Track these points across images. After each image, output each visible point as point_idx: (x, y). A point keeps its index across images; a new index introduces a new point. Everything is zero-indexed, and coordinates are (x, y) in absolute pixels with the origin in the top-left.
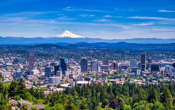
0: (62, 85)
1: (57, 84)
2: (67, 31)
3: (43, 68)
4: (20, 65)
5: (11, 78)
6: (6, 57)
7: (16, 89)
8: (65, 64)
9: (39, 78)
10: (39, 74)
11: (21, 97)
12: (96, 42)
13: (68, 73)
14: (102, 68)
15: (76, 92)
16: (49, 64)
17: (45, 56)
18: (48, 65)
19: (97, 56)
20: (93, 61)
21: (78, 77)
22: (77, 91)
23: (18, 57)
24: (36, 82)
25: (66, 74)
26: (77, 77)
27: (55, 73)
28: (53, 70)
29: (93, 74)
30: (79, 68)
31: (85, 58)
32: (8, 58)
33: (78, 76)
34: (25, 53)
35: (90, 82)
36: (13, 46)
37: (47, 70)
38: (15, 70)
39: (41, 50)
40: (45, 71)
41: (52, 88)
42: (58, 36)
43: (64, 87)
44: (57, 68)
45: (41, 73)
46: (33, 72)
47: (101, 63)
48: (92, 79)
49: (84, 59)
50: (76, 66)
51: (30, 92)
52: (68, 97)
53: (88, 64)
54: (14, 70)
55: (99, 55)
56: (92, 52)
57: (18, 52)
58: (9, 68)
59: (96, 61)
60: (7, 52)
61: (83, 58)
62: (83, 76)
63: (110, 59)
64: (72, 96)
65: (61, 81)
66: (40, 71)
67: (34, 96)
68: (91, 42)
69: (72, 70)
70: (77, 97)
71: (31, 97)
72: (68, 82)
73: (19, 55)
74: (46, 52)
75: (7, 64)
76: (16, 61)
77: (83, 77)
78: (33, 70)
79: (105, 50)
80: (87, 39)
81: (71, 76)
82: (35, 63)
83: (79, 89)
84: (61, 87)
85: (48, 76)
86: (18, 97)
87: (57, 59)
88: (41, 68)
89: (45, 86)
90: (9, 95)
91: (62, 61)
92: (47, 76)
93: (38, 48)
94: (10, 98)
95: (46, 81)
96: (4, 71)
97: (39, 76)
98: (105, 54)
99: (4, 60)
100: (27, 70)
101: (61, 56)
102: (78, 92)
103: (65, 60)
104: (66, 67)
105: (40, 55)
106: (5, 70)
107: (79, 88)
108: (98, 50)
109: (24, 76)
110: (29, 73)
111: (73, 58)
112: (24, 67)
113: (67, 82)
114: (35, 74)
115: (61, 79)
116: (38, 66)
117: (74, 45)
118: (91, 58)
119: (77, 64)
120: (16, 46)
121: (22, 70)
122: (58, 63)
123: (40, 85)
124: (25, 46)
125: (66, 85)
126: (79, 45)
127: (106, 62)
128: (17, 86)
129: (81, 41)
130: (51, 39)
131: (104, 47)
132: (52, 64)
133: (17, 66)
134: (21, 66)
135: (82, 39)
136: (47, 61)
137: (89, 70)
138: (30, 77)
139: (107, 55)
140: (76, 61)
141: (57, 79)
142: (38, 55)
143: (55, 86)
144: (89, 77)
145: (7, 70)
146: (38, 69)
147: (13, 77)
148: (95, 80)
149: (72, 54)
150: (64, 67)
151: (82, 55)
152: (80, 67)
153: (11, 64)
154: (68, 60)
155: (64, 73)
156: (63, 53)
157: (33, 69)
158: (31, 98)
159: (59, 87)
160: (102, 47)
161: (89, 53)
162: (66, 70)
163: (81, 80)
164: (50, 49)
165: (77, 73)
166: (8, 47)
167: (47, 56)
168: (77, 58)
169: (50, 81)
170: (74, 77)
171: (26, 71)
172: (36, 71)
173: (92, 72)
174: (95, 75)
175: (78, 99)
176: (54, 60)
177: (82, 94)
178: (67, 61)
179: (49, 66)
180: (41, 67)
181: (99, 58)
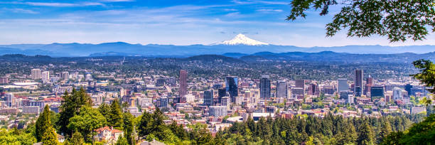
0: (230, 119)
1: (222, 118)
2: (240, 34)
3: (201, 92)
4: (167, 87)
5: (153, 107)
6: (147, 75)
7: (149, 124)
8: (235, 87)
9: (195, 108)
10: (195, 101)
11: (157, 136)
12: (286, 51)
13: (240, 100)
14: (294, 92)
15: (248, 130)
16: (212, 86)
17: (206, 73)
18: (209, 88)
19: (288, 73)
20: (279, 81)
21: (255, 107)
22: (250, 128)
23: (164, 75)
24: (190, 115)
25: (237, 102)
26: (253, 107)
27: (219, 101)
28: (217, 95)
29: (279, 102)
30: (257, 93)
31: (268, 77)
32: (150, 78)
33: (256, 104)
34: (174, 69)
35: (273, 115)
36: (157, 58)
37: (207, 96)
38: (160, 95)
39: (200, 65)
40: (204, 97)
41: (213, 123)
42: (226, 42)
43: (232, 122)
44: (222, 93)
45: (198, 101)
46: (185, 99)
47: (293, 84)
48: (277, 109)
49: (265, 79)
50: (252, 89)
51: (172, 129)
52: (235, 137)
53: (272, 86)
54: (157, 96)
55: (290, 72)
56: (279, 67)
57: (165, 68)
58: (150, 93)
59: (284, 81)
60: (149, 68)
61: (264, 76)
62: (264, 104)
63: (306, 78)
64: (241, 136)
65: (229, 112)
66: (197, 96)
67: (177, 135)
68: (279, 51)
69: (247, 95)
70: (249, 137)
71: (172, 137)
72: (239, 115)
73: (165, 72)
74: (208, 67)
75: (148, 86)
76: (161, 82)
77: (263, 106)
78: (186, 96)
79: (300, 64)
80: (271, 46)
81: (244, 106)
82: (190, 85)
83: (253, 125)
84: (228, 122)
85: (209, 105)
86: (152, 136)
87: (223, 77)
88: (198, 93)
89: (204, 120)
90: (140, 133)
91: (231, 82)
92: (207, 105)
93: (195, 61)
94: (141, 138)
95: (205, 112)
96: (142, 97)
97: (194, 104)
98: (299, 71)
99: (143, 80)
100: (176, 96)
101: (230, 73)
102: (252, 130)
103: (236, 80)
104: (237, 91)
105: (197, 72)
106: (144, 95)
107: (253, 123)
108: (288, 63)
109: (172, 105)
110: (179, 100)
111: (249, 77)
112: (173, 90)
113: (237, 113)
114: (188, 101)
115: (229, 110)
116: (195, 88)
117: (251, 56)
118: (277, 77)
119: (255, 86)
120: (161, 59)
121: (170, 95)
122: (224, 84)
123: (195, 118)
124: (175, 59)
125: (236, 119)
126: (258, 56)
127: (300, 83)
128: (152, 120)
129: (262, 50)
130: (215, 47)
131: (299, 60)
132: (216, 87)
133: (161, 89)
134: (169, 89)
135: (264, 46)
136: (208, 82)
137: (273, 96)
138: (181, 106)
139: (304, 72)
140: (253, 80)
141: (222, 109)
142: (195, 72)
143: (219, 120)
144: (273, 106)
145: (146, 94)
146: (194, 94)
147: (156, 106)
148: (281, 111)
149: (248, 71)
150: (233, 90)
151: (263, 72)
152: (258, 90)
153: (153, 86)
154: (240, 79)
155: (233, 101)
156: (233, 69)
157: (186, 94)
158: (172, 139)
159: (224, 121)
160: (295, 59)
161: (275, 69)
162: (237, 95)
163: (259, 111)
164: (213, 62)
165: (254, 99)
166: (151, 60)
167: (208, 74)
168: (255, 77)
169: (212, 112)
170: (249, 106)
171: (174, 97)
172: (190, 97)
173: (278, 98)
174: (282, 102)
175: (250, 140)
176: (219, 80)
177: (258, 133)
178: (239, 81)
179: (210, 90)
180: (199, 90)
181: (290, 77)
